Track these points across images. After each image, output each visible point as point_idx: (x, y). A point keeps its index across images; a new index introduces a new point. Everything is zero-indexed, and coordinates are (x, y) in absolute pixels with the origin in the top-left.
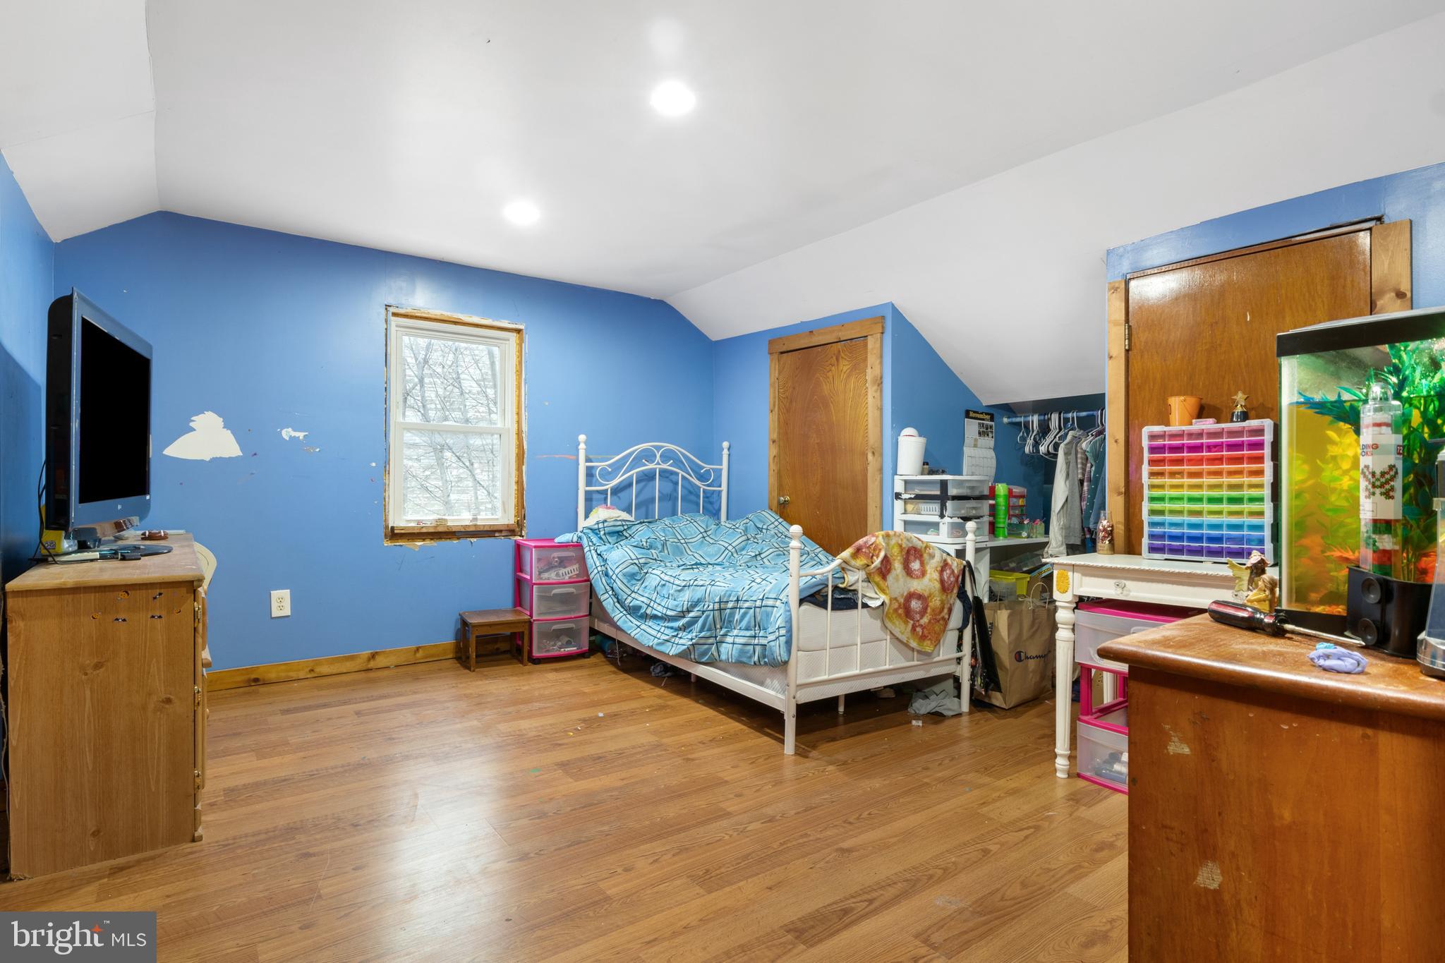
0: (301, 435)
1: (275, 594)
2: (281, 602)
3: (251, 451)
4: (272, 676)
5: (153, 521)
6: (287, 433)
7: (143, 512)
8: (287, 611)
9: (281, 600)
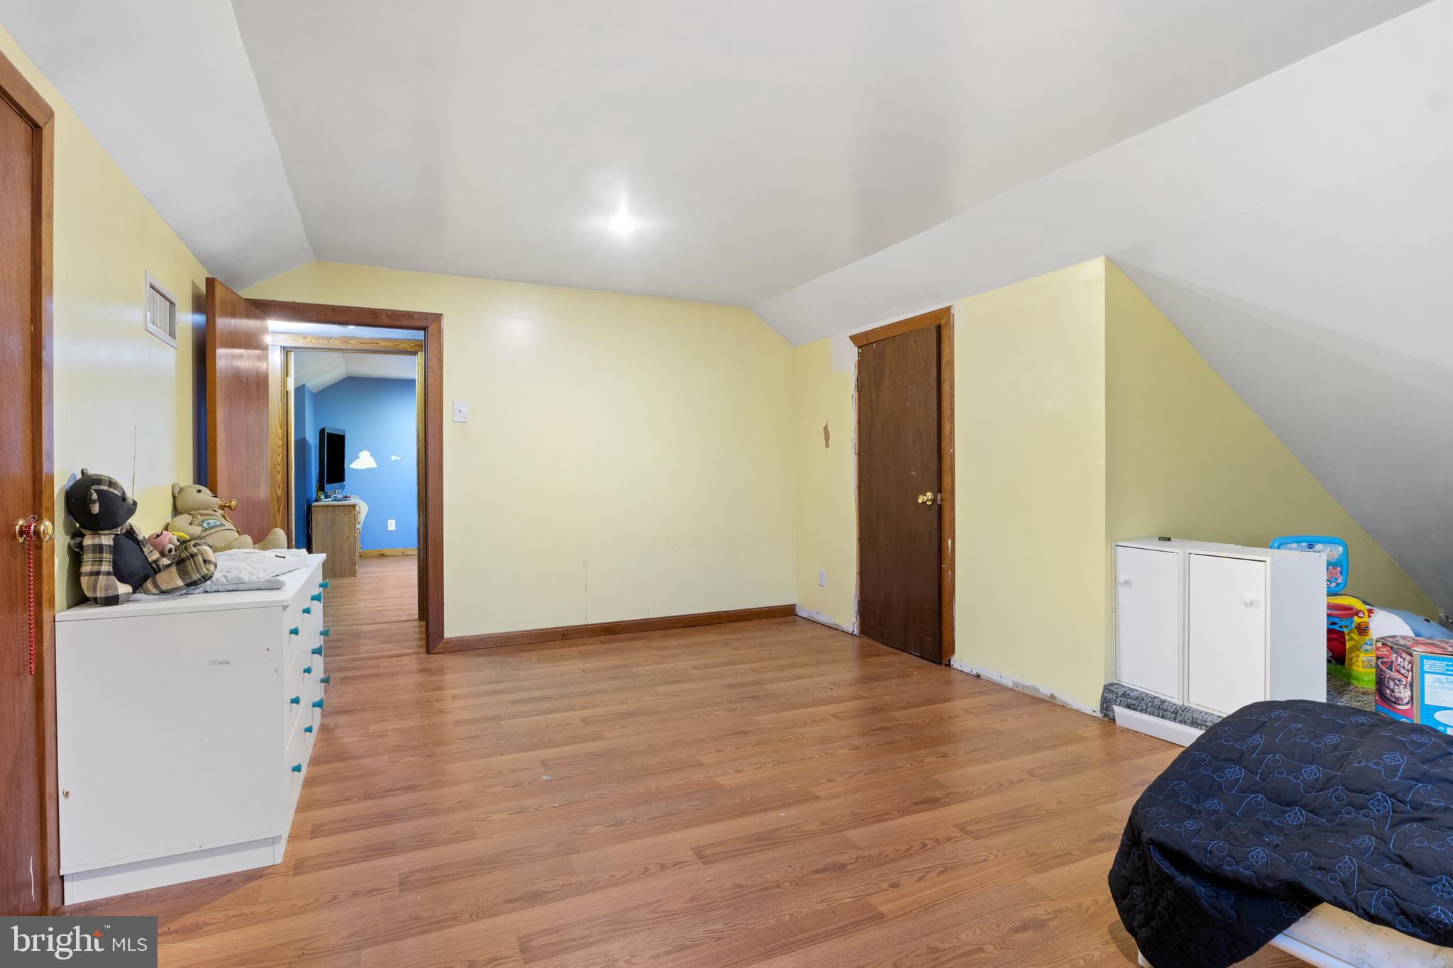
0: (399, 458)
1: (389, 521)
2: (392, 525)
3: (380, 466)
4: (389, 553)
5: (345, 493)
6: (393, 458)
7: (343, 488)
8: (394, 529)
9: (391, 524)
